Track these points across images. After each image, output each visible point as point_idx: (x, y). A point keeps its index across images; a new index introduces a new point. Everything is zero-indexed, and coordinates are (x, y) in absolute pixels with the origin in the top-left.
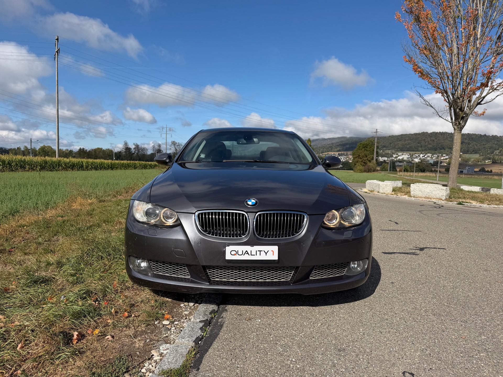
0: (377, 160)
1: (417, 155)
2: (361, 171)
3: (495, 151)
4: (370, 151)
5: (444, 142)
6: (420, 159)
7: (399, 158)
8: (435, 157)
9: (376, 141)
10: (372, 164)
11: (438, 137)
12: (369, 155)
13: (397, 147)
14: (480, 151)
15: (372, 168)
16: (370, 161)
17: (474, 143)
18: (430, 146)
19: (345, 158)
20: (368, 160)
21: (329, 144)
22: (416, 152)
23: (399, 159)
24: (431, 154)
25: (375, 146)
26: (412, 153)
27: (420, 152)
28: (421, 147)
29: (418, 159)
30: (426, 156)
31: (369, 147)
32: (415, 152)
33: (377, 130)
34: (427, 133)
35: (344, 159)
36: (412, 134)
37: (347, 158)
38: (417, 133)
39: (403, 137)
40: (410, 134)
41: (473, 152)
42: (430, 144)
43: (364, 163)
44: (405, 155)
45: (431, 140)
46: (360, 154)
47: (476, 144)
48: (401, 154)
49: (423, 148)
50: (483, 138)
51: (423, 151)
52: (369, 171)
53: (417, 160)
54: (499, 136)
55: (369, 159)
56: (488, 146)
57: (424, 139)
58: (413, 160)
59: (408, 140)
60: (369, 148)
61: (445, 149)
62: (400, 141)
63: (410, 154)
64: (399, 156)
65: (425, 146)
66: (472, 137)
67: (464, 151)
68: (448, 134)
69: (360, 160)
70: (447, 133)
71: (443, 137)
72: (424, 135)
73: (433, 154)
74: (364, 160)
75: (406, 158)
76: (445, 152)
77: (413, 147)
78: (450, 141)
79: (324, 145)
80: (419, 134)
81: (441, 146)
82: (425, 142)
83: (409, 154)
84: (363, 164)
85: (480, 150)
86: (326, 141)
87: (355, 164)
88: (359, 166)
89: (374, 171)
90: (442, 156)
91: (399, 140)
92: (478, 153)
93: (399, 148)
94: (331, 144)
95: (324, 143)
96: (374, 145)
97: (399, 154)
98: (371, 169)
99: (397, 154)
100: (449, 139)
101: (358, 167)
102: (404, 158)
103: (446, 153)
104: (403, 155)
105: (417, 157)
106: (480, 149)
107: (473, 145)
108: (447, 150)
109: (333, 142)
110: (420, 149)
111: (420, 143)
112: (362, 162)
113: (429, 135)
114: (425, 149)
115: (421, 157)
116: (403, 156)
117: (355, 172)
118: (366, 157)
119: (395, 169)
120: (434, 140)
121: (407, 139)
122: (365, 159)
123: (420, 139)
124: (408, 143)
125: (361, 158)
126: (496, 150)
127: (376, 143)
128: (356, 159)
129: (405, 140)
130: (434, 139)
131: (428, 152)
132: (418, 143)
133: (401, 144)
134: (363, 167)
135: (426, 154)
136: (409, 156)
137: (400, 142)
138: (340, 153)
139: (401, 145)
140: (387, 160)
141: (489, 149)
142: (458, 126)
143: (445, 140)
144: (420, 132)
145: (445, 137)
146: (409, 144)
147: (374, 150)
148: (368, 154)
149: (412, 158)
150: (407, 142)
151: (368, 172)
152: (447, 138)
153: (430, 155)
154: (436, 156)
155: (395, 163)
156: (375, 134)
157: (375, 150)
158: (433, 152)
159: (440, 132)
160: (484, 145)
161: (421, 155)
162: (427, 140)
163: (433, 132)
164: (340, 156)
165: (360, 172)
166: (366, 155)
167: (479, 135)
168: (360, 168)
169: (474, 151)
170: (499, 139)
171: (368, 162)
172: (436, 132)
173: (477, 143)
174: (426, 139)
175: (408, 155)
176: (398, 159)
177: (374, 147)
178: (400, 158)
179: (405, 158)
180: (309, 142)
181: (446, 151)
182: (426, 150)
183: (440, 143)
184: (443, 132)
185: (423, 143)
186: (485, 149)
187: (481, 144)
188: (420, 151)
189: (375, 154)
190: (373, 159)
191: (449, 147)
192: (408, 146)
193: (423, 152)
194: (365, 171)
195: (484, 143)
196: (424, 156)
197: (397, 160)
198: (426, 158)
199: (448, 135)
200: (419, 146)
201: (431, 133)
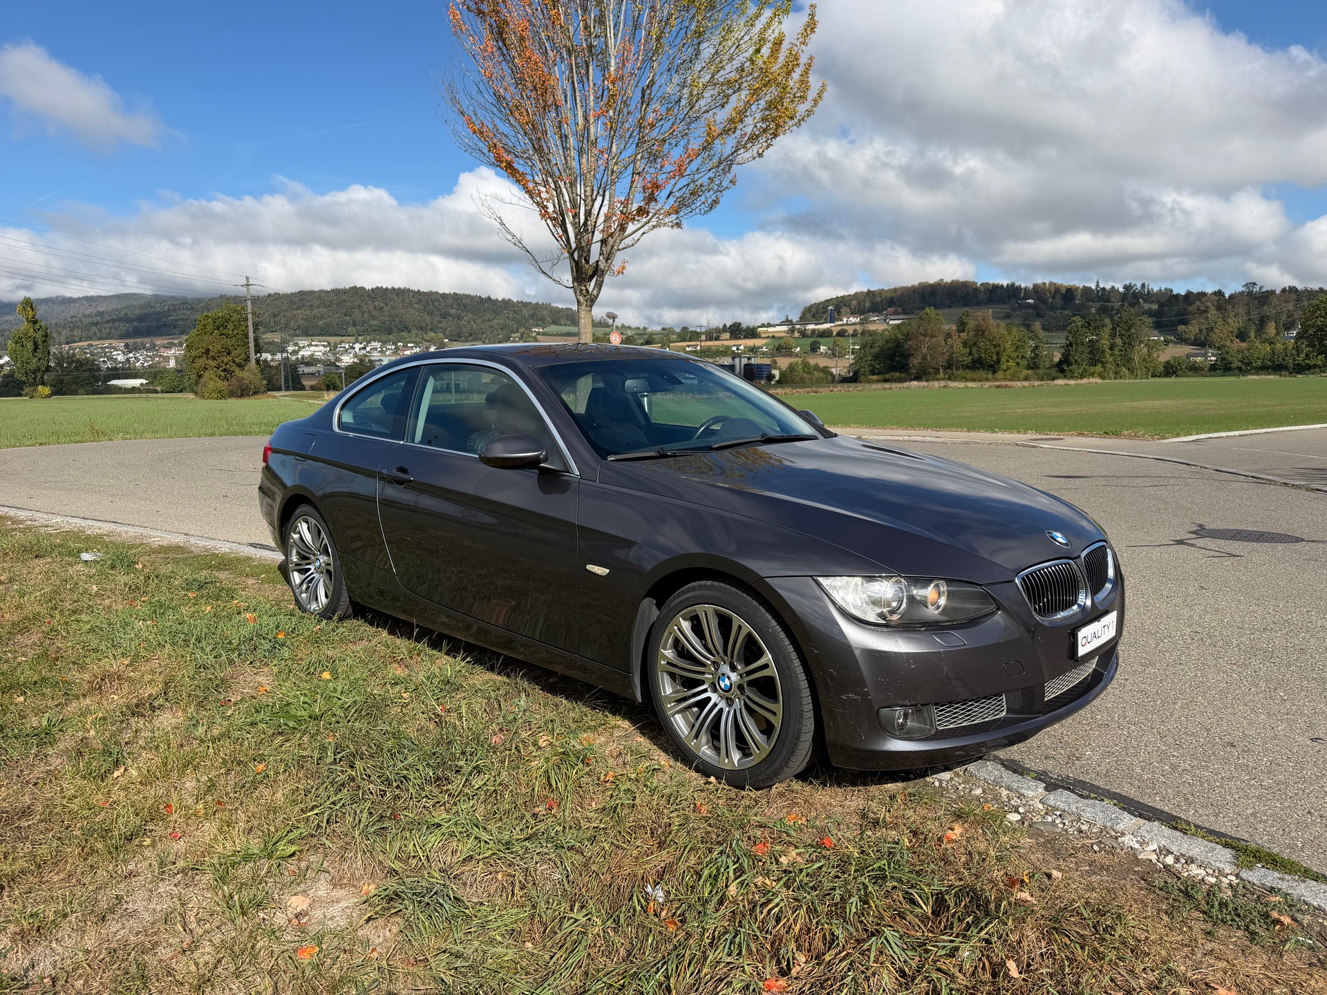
0: (258, 361)
1: (347, 346)
2: (222, 395)
3: (513, 335)
4: (235, 336)
5: (406, 312)
6: (356, 355)
7: (301, 353)
8: (389, 349)
9: (250, 310)
10: (248, 374)
11: (390, 300)
12: (236, 349)
13: (292, 324)
14: (484, 336)
15: (250, 383)
16: (241, 366)
17: (470, 315)
18: (375, 322)
19: (150, 357)
20: (234, 362)
21: (90, 316)
22: (343, 338)
23: (303, 357)
24: (379, 342)
25: (250, 323)
26: (333, 339)
27: (354, 338)
28: (354, 325)
29: (352, 355)
30: (368, 349)
31: (230, 326)
32: (340, 338)
33: (247, 278)
34: (363, 288)
35: (148, 361)
36: (327, 292)
37: (156, 356)
38: (338, 288)
39: (303, 299)
40: (322, 291)
41: (471, 338)
42: (374, 318)
43: (225, 370)
44: (316, 346)
45: (375, 308)
46: (210, 347)
47: (474, 320)
48: (306, 343)
49: (358, 327)
50: (486, 305)
51: (360, 335)
52: (243, 392)
53: (348, 358)
54: (515, 301)
55: (237, 360)
56: (499, 324)
57: (357, 303)
58: (338, 360)
59: (319, 307)
60: (233, 330)
61: (409, 331)
62: (298, 309)
63: (329, 343)
64: (300, 348)
65: (364, 323)
66: (464, 301)
67: (451, 335)
68: (411, 294)
69: (213, 363)
70: (409, 290)
71: (402, 302)
72: (356, 293)
73: (384, 343)
74: (223, 362)
75: (321, 354)
76: (410, 337)
77: (335, 324)
78: (419, 312)
79: (72, 317)
80: (344, 292)
81: (401, 322)
82: (363, 313)
83: (326, 343)
84: (223, 374)
85: (482, 333)
86: (78, 304)
87: (200, 376)
88: (211, 379)
89: (255, 393)
90: (405, 346)
91: (294, 307)
92: (481, 339)
93: (299, 328)
94: (96, 315)
95: (72, 313)
96: (246, 319)
97: (301, 343)
98: (247, 386)
99: (296, 344)
100: (416, 306)
101: (211, 385)
102: (316, 354)
103: (413, 340)
104: (310, 345)
105: (347, 350)
106: (484, 331)
107: (469, 322)
108: (414, 332)
109: (101, 310)
110: (351, 329)
111: (350, 316)
112: (218, 368)
113: (369, 295)
114: (364, 331)
115: (357, 350)
116: (312, 348)
117: (203, 397)
118: (229, 353)
119: (300, 383)
120: (382, 308)
121: (317, 302)
122: (225, 360)
123: (349, 304)
124: (319, 315)
125: (214, 359)
126: (513, 332)
127: (250, 316)
128: (201, 362)
129: (312, 306)
130: (382, 305)
131: (372, 337)
132: (346, 315)
133: (301, 316)
134: (226, 383)
135: (369, 342)
136: (328, 348)
137: (299, 311)
138: (130, 341)
139: (302, 319)
140: (272, 360)
141: (500, 331)
142: (585, 296)
143: (407, 307)
144: (347, 288)
145: (407, 300)
146: (322, 317)
147: (246, 336)
148: (233, 345)
149: (334, 354)
150: (316, 311)
151: (242, 396)
152: (411, 303)
153: (377, 345)
154: (393, 347)
155: (296, 368)
156: (244, 289)
157: (251, 335)
158: (384, 338)
159: (394, 289)
160: (489, 321)
161: (357, 346)
162: (365, 308)
163: (378, 288)
164: (131, 352)
165: (217, 399)
166: (226, 349)
167: (476, 299)
168: (218, 385)
169: (471, 335)
170: (516, 309)
171: (237, 370)
172: (384, 287)
173: (475, 317)
174: (363, 304)
175: (324, 346)
176: (300, 357)
177: (247, 327)
178: (305, 353)
179: (318, 355)
180: (28, 309)
181: (413, 336)
182: (366, 332)
183: (396, 316)
184: (399, 289)
185: (357, 314)
186: (493, 331)
187: (484, 318)
188: (353, 335)
189: (252, 345)
190: (247, 359)
191: (418, 325)
192: (321, 323)
193: (360, 338)
194: (232, 394)
195: (488, 316)
196: (364, 348)
197: (297, 358)
198: (369, 352)
199: (413, 297)
200: (348, 323)
201: (373, 290)
